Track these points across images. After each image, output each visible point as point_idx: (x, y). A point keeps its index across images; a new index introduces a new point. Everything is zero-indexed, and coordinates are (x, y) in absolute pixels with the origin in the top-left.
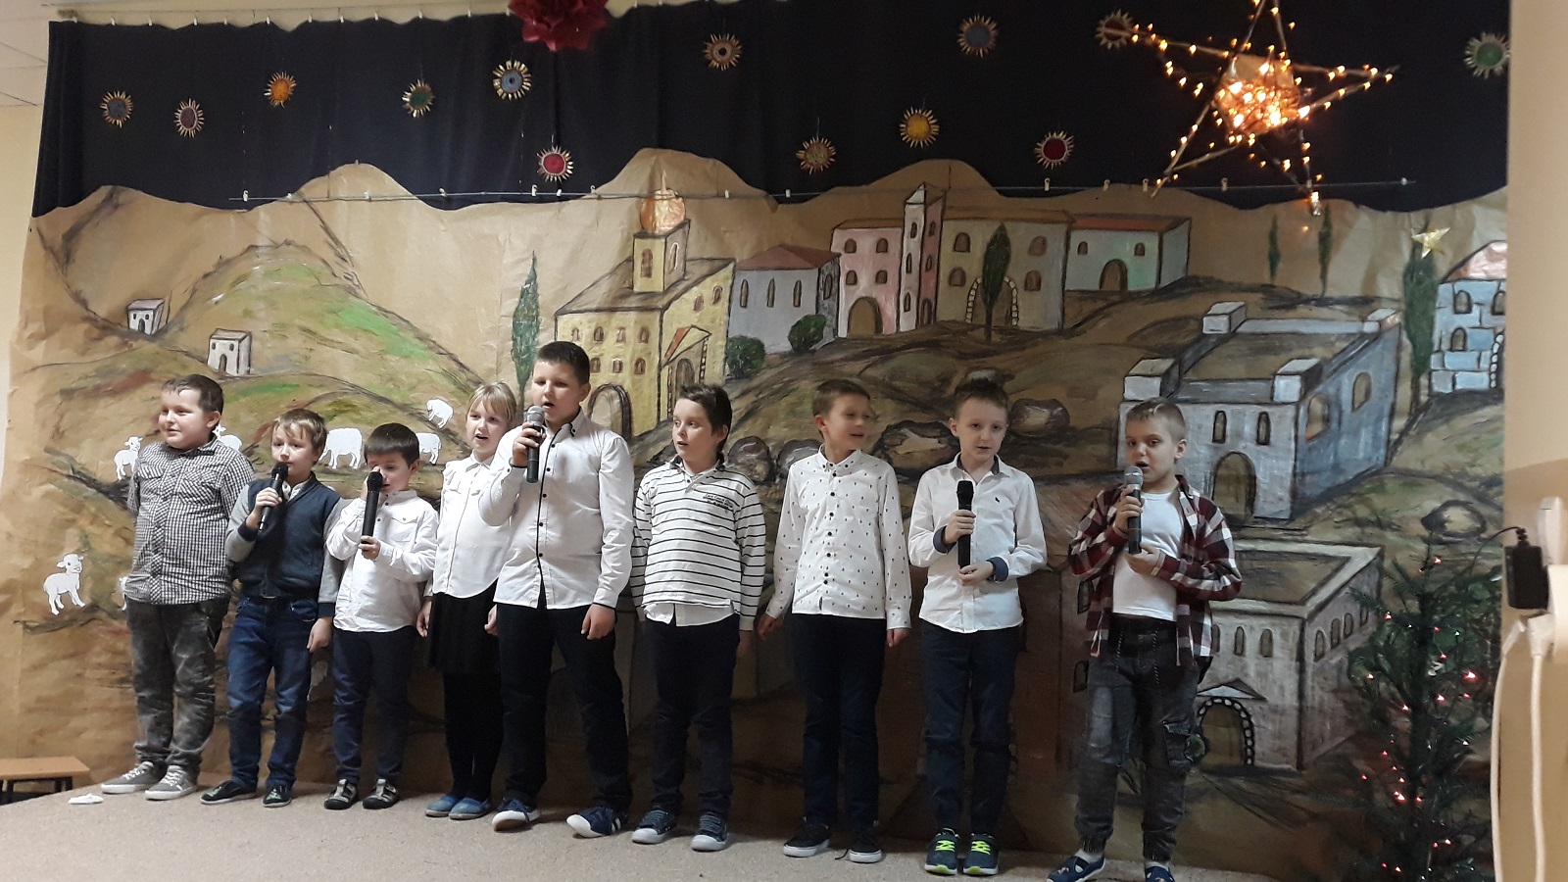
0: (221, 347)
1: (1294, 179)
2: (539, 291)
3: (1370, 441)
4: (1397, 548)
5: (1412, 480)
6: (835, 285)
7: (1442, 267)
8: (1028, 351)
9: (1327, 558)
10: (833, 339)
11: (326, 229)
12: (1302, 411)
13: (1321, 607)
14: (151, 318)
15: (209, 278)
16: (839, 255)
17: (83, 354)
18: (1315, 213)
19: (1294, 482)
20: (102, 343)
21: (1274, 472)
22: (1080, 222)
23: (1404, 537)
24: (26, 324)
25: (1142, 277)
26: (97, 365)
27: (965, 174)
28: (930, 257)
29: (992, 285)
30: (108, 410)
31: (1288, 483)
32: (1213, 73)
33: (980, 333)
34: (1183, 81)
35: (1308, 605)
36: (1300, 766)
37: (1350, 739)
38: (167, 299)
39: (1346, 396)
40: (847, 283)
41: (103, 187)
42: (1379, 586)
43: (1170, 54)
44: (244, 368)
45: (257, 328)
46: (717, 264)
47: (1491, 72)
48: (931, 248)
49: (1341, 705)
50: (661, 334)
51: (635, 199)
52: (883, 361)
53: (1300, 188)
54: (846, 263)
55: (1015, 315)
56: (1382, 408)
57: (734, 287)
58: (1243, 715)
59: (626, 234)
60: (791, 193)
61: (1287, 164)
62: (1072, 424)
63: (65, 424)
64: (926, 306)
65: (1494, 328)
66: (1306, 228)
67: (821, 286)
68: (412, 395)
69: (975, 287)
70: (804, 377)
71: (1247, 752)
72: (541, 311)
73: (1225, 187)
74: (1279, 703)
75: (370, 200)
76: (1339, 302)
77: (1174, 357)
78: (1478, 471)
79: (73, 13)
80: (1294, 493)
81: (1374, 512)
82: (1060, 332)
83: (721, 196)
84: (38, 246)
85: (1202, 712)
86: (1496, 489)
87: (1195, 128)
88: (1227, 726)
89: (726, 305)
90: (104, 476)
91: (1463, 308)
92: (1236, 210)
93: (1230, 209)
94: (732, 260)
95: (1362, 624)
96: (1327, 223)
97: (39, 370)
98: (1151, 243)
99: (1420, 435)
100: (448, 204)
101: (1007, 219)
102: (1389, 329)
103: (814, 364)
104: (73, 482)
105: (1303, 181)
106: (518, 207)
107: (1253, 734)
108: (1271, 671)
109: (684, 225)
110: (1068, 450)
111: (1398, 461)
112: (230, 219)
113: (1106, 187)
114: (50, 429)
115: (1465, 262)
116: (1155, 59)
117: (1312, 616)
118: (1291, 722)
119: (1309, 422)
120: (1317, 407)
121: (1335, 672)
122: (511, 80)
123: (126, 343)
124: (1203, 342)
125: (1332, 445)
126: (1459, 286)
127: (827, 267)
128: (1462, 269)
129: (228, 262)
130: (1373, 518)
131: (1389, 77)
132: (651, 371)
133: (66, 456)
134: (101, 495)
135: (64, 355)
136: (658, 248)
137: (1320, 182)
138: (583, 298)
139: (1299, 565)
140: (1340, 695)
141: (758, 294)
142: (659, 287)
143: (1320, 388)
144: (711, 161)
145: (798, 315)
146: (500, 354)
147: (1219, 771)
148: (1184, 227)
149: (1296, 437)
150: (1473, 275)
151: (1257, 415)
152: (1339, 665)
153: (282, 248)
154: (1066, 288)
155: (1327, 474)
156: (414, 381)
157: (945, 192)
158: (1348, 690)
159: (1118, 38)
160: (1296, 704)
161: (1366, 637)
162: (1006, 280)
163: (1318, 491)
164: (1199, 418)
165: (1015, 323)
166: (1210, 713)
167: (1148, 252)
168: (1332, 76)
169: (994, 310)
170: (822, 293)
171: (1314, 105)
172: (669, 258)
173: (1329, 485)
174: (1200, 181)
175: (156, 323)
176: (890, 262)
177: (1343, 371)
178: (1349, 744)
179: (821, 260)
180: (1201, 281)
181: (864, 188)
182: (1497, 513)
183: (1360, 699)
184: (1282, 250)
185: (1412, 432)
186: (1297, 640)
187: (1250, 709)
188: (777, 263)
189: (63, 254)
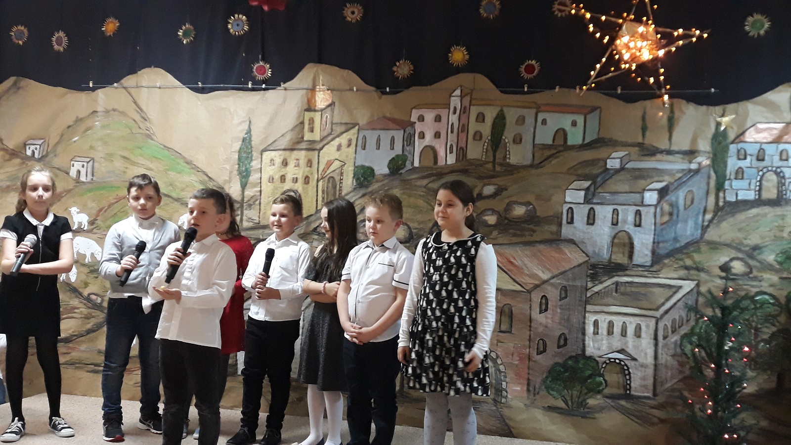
0: (77, 166)
1: (655, 87)
2: (252, 139)
3: (693, 226)
4: (706, 282)
5: (714, 246)
6: (413, 139)
7: (732, 135)
8: (515, 176)
9: (670, 286)
10: (411, 168)
11: (135, 103)
12: (658, 210)
13: (667, 312)
14: (38, 149)
15: (70, 129)
16: (415, 123)
18: (666, 105)
19: (653, 247)
20: (11, 162)
21: (643, 241)
22: (543, 108)
23: (709, 276)
25: (575, 137)
26: (8, 174)
27: (483, 82)
28: (463, 125)
29: (496, 140)
31: (650, 247)
32: (614, 31)
33: (490, 166)
34: (598, 35)
35: (660, 310)
36: (655, 394)
37: (680, 381)
39: (681, 202)
40: (420, 138)
41: (12, 78)
42: (697, 301)
43: (591, 20)
44: (90, 177)
45: (97, 155)
46: (349, 126)
47: (759, 34)
48: (464, 120)
49: (676, 363)
50: (318, 163)
51: (305, 91)
52: (437, 179)
53: (658, 92)
54: (419, 127)
55: (508, 156)
56: (699, 209)
57: (359, 139)
58: (626, 368)
59: (300, 109)
60: (389, 89)
61: (652, 80)
62: (538, 214)
64: (461, 151)
65: (757, 168)
66: (661, 114)
67: (405, 139)
68: (182, 193)
69: (487, 141)
70: (396, 187)
71: (627, 386)
72: (253, 149)
73: (619, 91)
74: (645, 362)
75: (160, 88)
76: (678, 153)
77: (592, 180)
78: (748, 242)
80: (653, 252)
81: (695, 263)
82: (532, 166)
83: (351, 89)
85: (604, 366)
86: (757, 251)
87: (604, 60)
88: (617, 374)
89: (354, 148)
91: (742, 157)
92: (625, 104)
93: (621, 102)
94: (358, 124)
95: (688, 321)
96: (672, 111)
98: (580, 120)
99: (720, 222)
100: (202, 91)
101: (505, 106)
102: (704, 167)
103: (401, 180)
105: (660, 88)
106: (241, 93)
107: (630, 377)
108: (641, 345)
109: (332, 104)
110: (535, 228)
111: (707, 237)
112: (83, 97)
113: (557, 90)
115: (743, 133)
116: (584, 24)
117: (662, 316)
118: (650, 371)
119: (662, 215)
120: (666, 208)
121: (673, 346)
122: (238, 24)
123: (24, 163)
124: (607, 172)
125: (674, 227)
126: (740, 145)
127: (408, 129)
128: (742, 137)
129: (81, 119)
130: (694, 266)
131: (705, 35)
132: (313, 183)
136: (317, 117)
137: (669, 89)
138: (276, 142)
139: (655, 290)
140: (677, 358)
141: (371, 142)
142: (317, 138)
143: (667, 198)
144: (347, 71)
145: (393, 154)
146: (231, 172)
147: (612, 397)
148: (598, 111)
149: (655, 224)
150: (748, 140)
151: (635, 211)
152: (676, 342)
153: (111, 112)
154: (535, 143)
155: (671, 242)
156: (184, 186)
157: (472, 91)
158: (680, 355)
159: (564, 11)
160: (653, 362)
161: (689, 328)
162: (504, 138)
163: (666, 252)
164: (604, 213)
165: (508, 161)
166: (608, 367)
167: (578, 124)
168: (676, 34)
169: (497, 154)
170: (405, 143)
171: (667, 49)
172: (324, 123)
173: (671, 248)
174: (606, 87)
175: (41, 152)
176: (442, 127)
177: (680, 189)
178: (680, 383)
179: (405, 125)
180: (606, 140)
181: (429, 87)
182: (758, 264)
183: (686, 360)
184: (649, 124)
185: (715, 221)
186: (654, 328)
187: (629, 365)
188: (382, 126)
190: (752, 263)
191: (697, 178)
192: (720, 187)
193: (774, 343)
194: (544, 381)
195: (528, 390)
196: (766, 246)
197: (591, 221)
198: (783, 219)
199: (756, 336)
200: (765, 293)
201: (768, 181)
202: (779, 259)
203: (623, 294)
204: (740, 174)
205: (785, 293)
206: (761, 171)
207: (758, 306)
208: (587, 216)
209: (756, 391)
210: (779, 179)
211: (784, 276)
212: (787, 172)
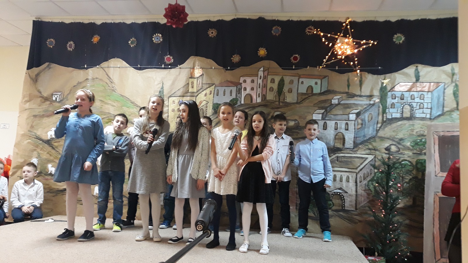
1: (353, 66)
2: (164, 91)
3: (372, 129)
4: (379, 155)
5: (382, 139)
6: (241, 91)
7: (389, 88)
8: (289, 107)
9: (362, 158)
10: (240, 104)
11: (107, 75)
12: (356, 122)
13: (361, 170)
14: (59, 97)
15: (75, 87)
16: (242, 83)
17: (40, 106)
18: (358, 75)
19: (354, 139)
20: (45, 103)
21: (349, 137)
22: (302, 76)
23: (380, 153)
24: (24, 98)
25: (317, 90)
26: (44, 109)
27: (274, 64)
28: (265, 84)
29: (280, 91)
30: (46, 120)
31: (353, 140)
32: (334, 41)
33: (277, 103)
34: (327, 43)
35: (358, 169)
36: (356, 209)
37: (368, 202)
38: (63, 92)
39: (367, 119)
40: (244, 90)
41: (47, 63)
43: (323, 36)
46: (210, 85)
47: (400, 43)
48: (265, 82)
49: (366, 194)
51: (189, 69)
52: (253, 110)
53: (355, 69)
54: (244, 85)
55: (286, 98)
56: (375, 122)
57: (215, 91)
58: (342, 197)
59: (187, 77)
60: (230, 68)
61: (352, 63)
62: (300, 125)
63: (34, 124)
64: (264, 96)
65: (401, 103)
66: (356, 79)
67: (237, 91)
69: (276, 92)
71: (343, 206)
72: (165, 96)
73: (337, 68)
74: (351, 193)
75: (119, 68)
76: (364, 96)
77: (325, 109)
78: (398, 137)
79: (39, 18)
80: (354, 142)
82: (297, 103)
83: (211, 68)
84: (29, 78)
85: (332, 196)
86: (402, 141)
87: (330, 54)
88: (338, 199)
89: (213, 95)
90: (44, 138)
91: (394, 98)
92: (339, 74)
93: (338, 74)
94: (215, 84)
95: (371, 174)
96: (361, 78)
97: (27, 110)
98: (319, 81)
99: (384, 128)
100: (140, 69)
101: (284, 75)
102: (377, 103)
104: (36, 139)
105: (355, 67)
106: (159, 70)
107: (344, 201)
108: (349, 186)
109: (202, 75)
110: (300, 132)
111: (379, 135)
112: (81, 72)
113: (308, 68)
114: (30, 125)
115: (394, 87)
116: (320, 38)
117: (359, 172)
118: (354, 198)
119: (358, 125)
120: (360, 121)
121: (364, 186)
122: (158, 38)
123: (51, 103)
124: (332, 106)
125: (363, 131)
126: (393, 93)
127: (239, 86)
128: (393, 89)
129: (81, 83)
130: (373, 148)
131: (376, 43)
133: (34, 132)
134: (43, 143)
135: (34, 106)
136: (195, 81)
137: (359, 68)
138: (175, 93)
139: (356, 160)
140: (366, 191)
141: (221, 93)
142: (195, 90)
143: (360, 117)
144: (209, 59)
145: (231, 98)
147: (336, 211)
148: (328, 77)
149: (355, 129)
150: (396, 90)
151: (345, 123)
152: (365, 185)
153: (95, 79)
154: (299, 92)
155: (362, 137)
156: (130, 114)
157: (268, 68)
158: (367, 190)
159: (311, 32)
160: (355, 194)
161: (372, 177)
162: (283, 90)
163: (360, 142)
164: (331, 124)
165: (286, 100)
166: (334, 196)
167: (318, 84)
168: (362, 42)
169: (281, 97)
170: (237, 93)
171: (358, 49)
172: (198, 83)
173: (363, 140)
174: (331, 67)
175: (60, 99)
176: (255, 85)
177: (366, 113)
178: (368, 203)
179: (237, 84)
180: (331, 91)
181: (248, 67)
182: (402, 147)
183: (371, 192)
184: (351, 84)
185: (382, 128)
186: (355, 178)
187: (344, 195)
188: (226, 85)
189: (35, 80)
190: (400, 146)
191: (374, 107)
192: (384, 112)
193: (411, 183)
195: (296, 209)
196: (405, 139)
197: (325, 128)
198: (413, 126)
199: (403, 180)
200: (406, 160)
201: (406, 109)
202: (412, 144)
203: (340, 162)
204: (393, 105)
205: (415, 160)
206: (403, 104)
207: (403, 166)
208: (323, 125)
209: (403, 206)
210: (411, 108)
211: (414, 152)
212: (414, 105)
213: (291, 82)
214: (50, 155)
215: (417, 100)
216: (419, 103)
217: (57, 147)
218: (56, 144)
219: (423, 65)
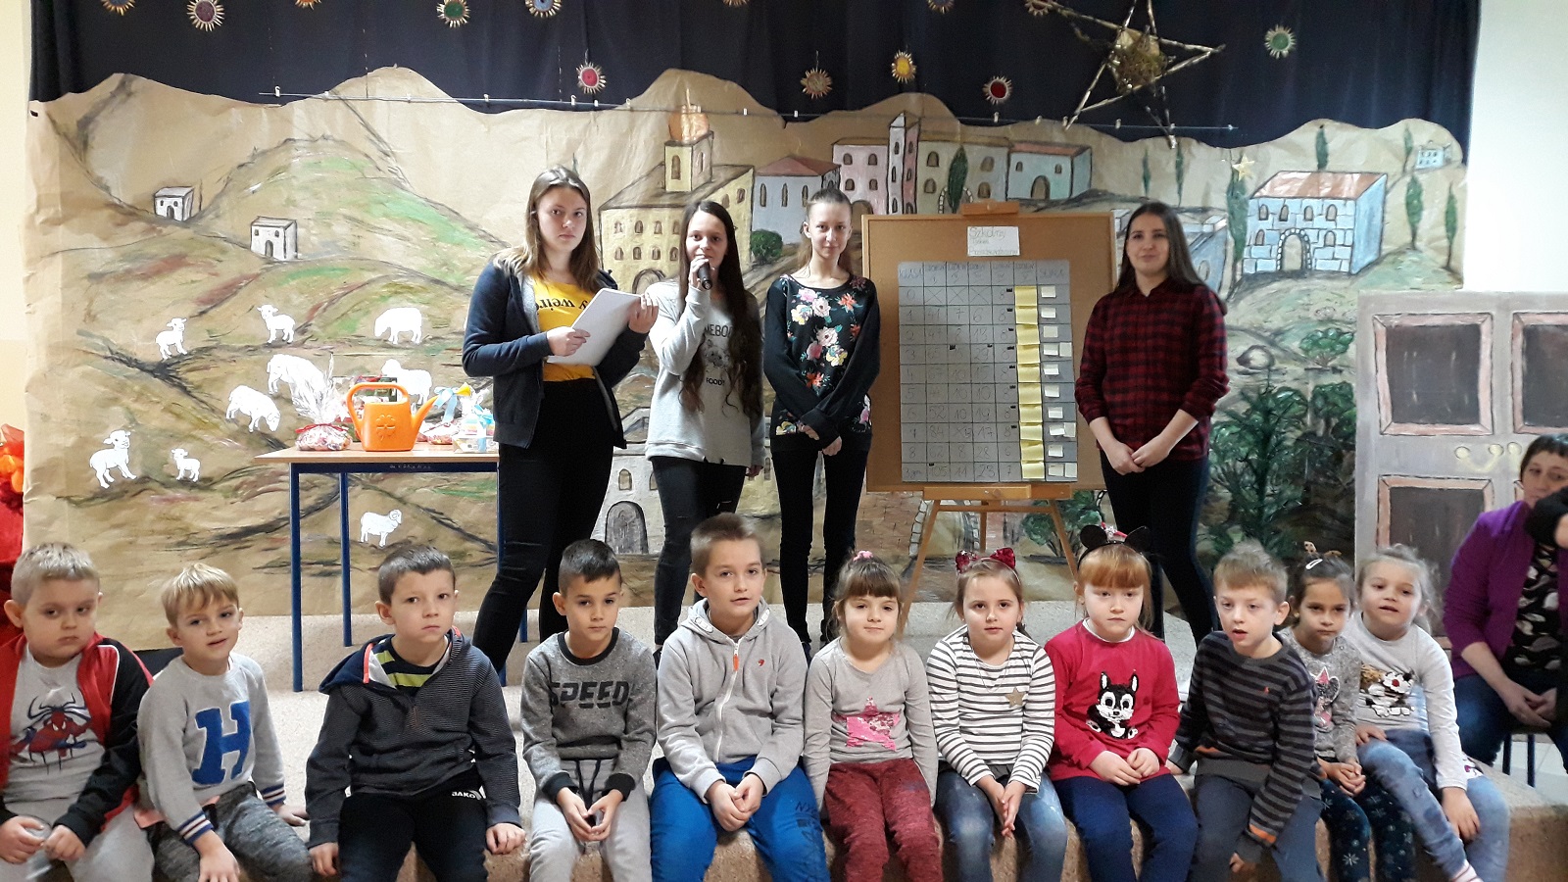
0: (266, 234)
1: (1159, 121)
11: (367, 127)
14: (180, 205)
15: (243, 169)
16: (839, 166)
17: (106, 238)
18: (1172, 147)
20: (127, 227)
22: (1018, 147)
24: (39, 209)
25: (1059, 190)
26: (124, 250)
27: (936, 107)
28: (910, 170)
29: (955, 192)
30: (144, 293)
38: (197, 187)
41: (115, 75)
44: (291, 253)
45: (302, 216)
46: (740, 170)
47: (1281, 54)
48: (910, 163)
51: (663, 113)
53: (1164, 129)
54: (845, 173)
57: (755, 189)
59: (657, 141)
60: (798, 113)
63: (96, 307)
64: (909, 207)
65: (1279, 230)
68: (466, 278)
69: (943, 193)
75: (409, 102)
76: (1188, 210)
78: (1269, 325)
83: (739, 113)
86: (1280, 337)
87: (1095, 81)
89: (750, 204)
90: (145, 355)
91: (1263, 217)
92: (1122, 142)
93: (1118, 141)
94: (752, 167)
96: (1179, 154)
97: (58, 257)
98: (1065, 163)
99: (1238, 301)
100: (489, 109)
101: (967, 143)
102: (1220, 230)
104: (111, 362)
105: (1165, 123)
106: (558, 114)
109: (710, 134)
112: (263, 113)
113: (1038, 121)
114: (81, 312)
115: (1263, 185)
116: (1069, 27)
123: (154, 229)
126: (1262, 201)
127: (829, 175)
128: (1262, 190)
129: (264, 153)
133: (101, 337)
134: (145, 374)
135: (81, 240)
136: (685, 154)
137: (1175, 127)
138: (624, 195)
141: (774, 195)
142: (687, 187)
144: (728, 82)
148: (1087, 152)
150: (1268, 194)
153: (320, 142)
154: (1009, 196)
157: (918, 118)
159: (1043, 8)
162: (965, 189)
167: (1063, 171)
168: (1186, 49)
172: (697, 164)
176: (879, 173)
179: (824, 169)
180: (1100, 193)
181: (857, 112)
182: (1280, 353)
184: (1153, 175)
185: (1232, 300)
188: (789, 171)
189: (78, 141)
190: (1274, 351)
191: (1212, 244)
192: (1238, 257)
194: (1024, 523)
195: (1005, 537)
196: (1289, 330)
198: (1309, 295)
200: (1289, 389)
201: (1291, 246)
202: (1305, 346)
204: (1260, 238)
205: (1311, 387)
206: (1284, 233)
207: (1281, 405)
210: (1303, 244)
211: (1310, 366)
212: (1312, 235)
213: (988, 164)
214: (178, 416)
215: (1319, 222)
216: (1324, 232)
217: (198, 387)
218: (193, 377)
219: (1338, 124)
